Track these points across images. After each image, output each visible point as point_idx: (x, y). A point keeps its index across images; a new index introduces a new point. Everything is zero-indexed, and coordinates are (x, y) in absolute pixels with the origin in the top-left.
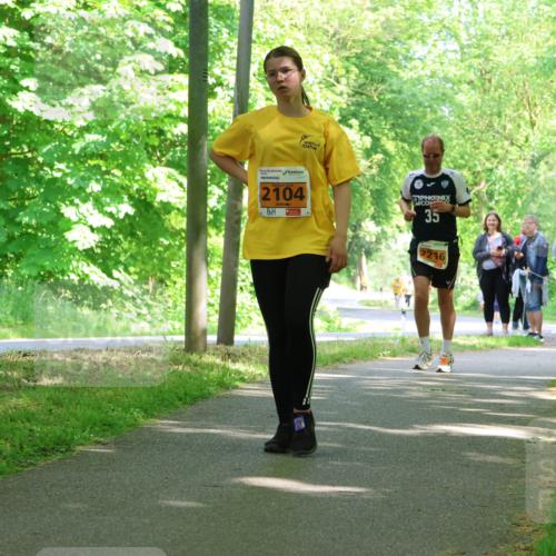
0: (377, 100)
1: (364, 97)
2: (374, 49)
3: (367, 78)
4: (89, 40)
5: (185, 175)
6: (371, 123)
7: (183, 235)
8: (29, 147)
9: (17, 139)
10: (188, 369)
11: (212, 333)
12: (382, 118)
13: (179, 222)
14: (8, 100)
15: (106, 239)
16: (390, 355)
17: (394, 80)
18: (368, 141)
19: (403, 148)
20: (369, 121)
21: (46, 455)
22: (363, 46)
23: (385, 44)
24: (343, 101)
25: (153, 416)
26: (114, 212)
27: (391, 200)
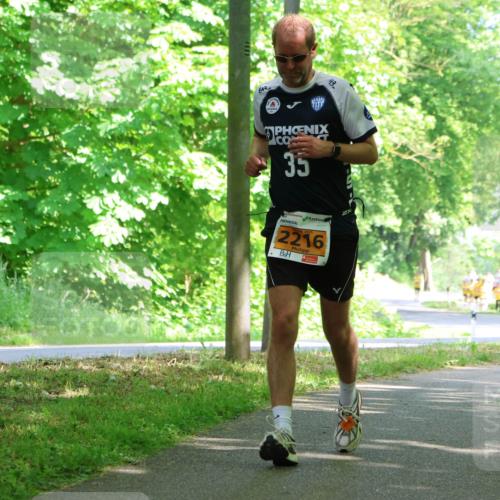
0: (442, 75)
1: (427, 72)
2: (438, 17)
3: (430, 50)
4: (117, 10)
5: (225, 160)
6: (435, 101)
7: (224, 228)
8: (50, 130)
9: (37, 120)
10: (228, 379)
11: (256, 339)
12: (448, 95)
13: (219, 214)
14: (27, 77)
15: (137, 233)
16: (458, 364)
17: (462, 52)
18: (431, 121)
19: (471, 129)
20: (433, 99)
21: (69, 477)
22: (425, 14)
23: (450, 11)
24: (403, 77)
25: (189, 432)
26: (145, 202)
27: (458, 189)
